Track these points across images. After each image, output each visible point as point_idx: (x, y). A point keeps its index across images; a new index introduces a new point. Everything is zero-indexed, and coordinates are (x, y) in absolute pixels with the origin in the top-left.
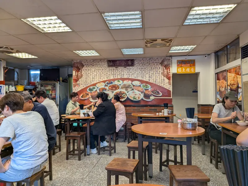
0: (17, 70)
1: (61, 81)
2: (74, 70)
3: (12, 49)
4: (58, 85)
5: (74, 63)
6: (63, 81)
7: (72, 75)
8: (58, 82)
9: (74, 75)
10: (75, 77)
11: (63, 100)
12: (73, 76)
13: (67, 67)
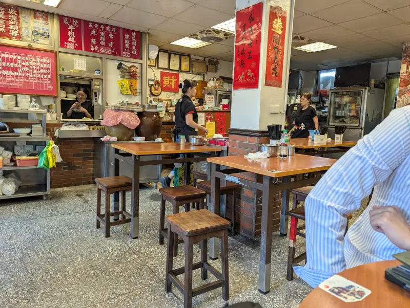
0: (301, 72)
1: (372, 87)
2: (404, 63)
3: (302, 38)
4: (366, 93)
5: (406, 47)
6: (376, 86)
7: (399, 73)
8: (367, 87)
9: (403, 73)
10: (404, 76)
11: (372, 120)
12: (400, 75)
13: (386, 59)
